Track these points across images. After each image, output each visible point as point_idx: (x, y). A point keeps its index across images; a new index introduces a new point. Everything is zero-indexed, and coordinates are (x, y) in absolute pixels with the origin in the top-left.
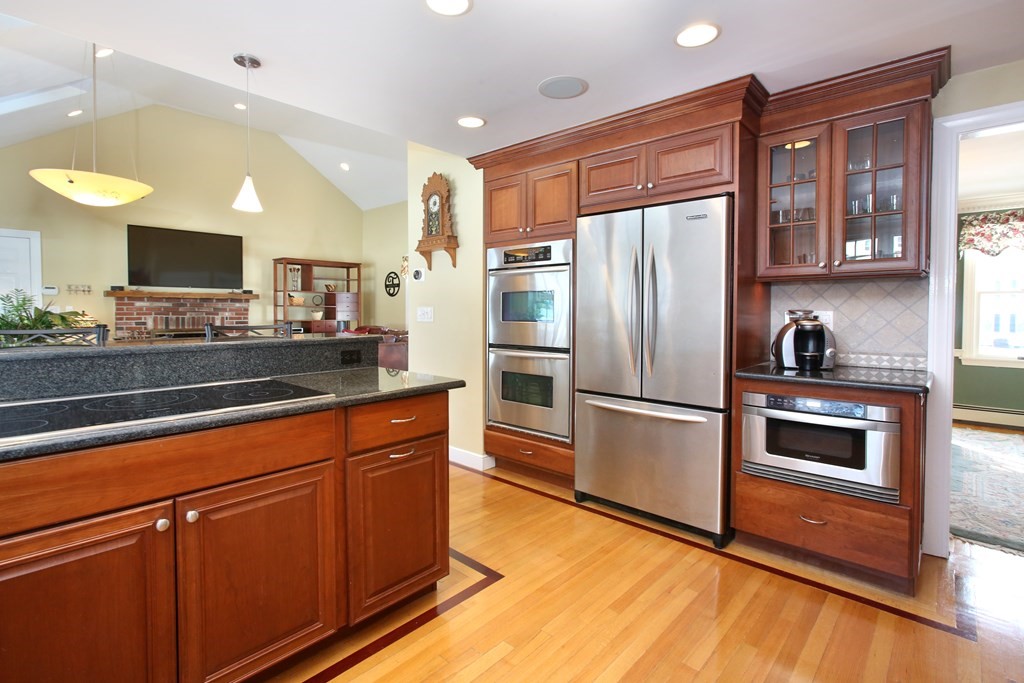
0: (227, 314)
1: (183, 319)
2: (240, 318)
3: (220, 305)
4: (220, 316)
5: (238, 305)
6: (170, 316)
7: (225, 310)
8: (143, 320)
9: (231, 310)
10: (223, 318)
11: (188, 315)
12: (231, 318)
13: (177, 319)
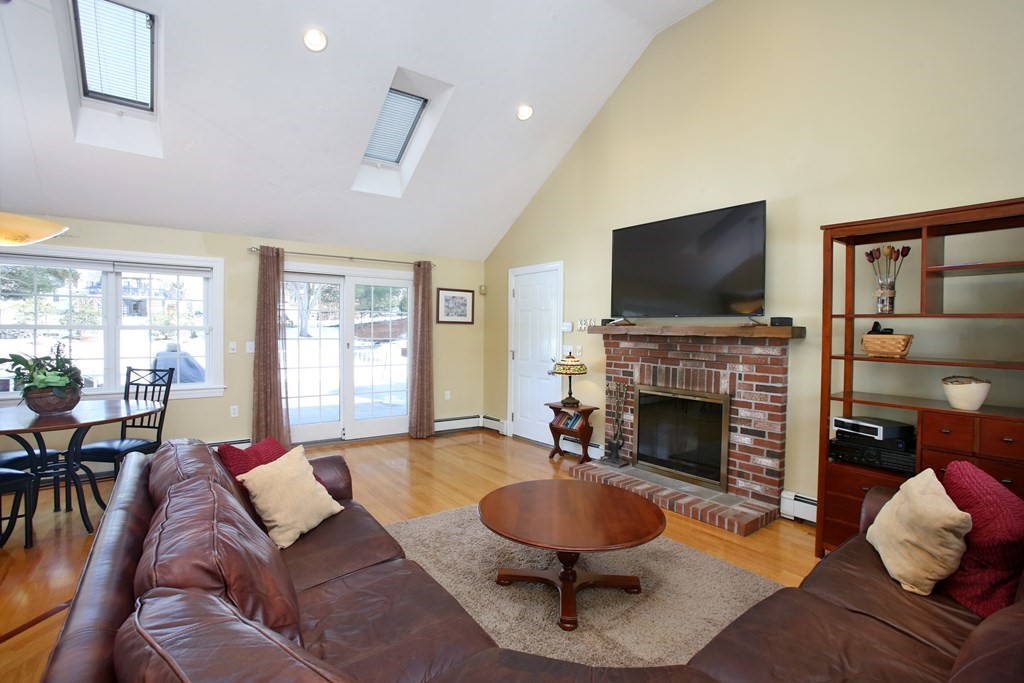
0: (741, 369)
1: (675, 370)
2: (766, 379)
3: (725, 350)
4: (728, 372)
5: (757, 350)
6: (659, 365)
7: (734, 360)
8: (630, 370)
9: (746, 362)
10: (733, 376)
11: (681, 366)
12: (748, 377)
13: (667, 369)
